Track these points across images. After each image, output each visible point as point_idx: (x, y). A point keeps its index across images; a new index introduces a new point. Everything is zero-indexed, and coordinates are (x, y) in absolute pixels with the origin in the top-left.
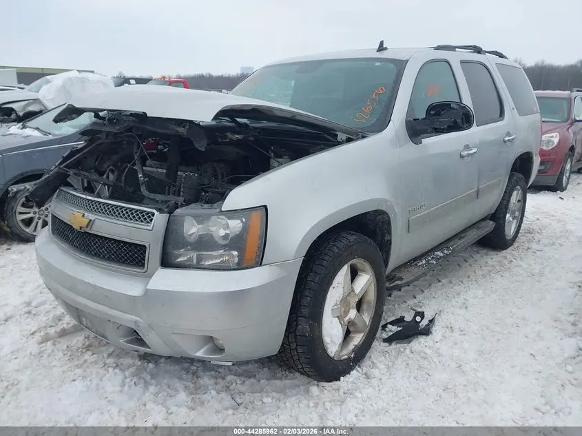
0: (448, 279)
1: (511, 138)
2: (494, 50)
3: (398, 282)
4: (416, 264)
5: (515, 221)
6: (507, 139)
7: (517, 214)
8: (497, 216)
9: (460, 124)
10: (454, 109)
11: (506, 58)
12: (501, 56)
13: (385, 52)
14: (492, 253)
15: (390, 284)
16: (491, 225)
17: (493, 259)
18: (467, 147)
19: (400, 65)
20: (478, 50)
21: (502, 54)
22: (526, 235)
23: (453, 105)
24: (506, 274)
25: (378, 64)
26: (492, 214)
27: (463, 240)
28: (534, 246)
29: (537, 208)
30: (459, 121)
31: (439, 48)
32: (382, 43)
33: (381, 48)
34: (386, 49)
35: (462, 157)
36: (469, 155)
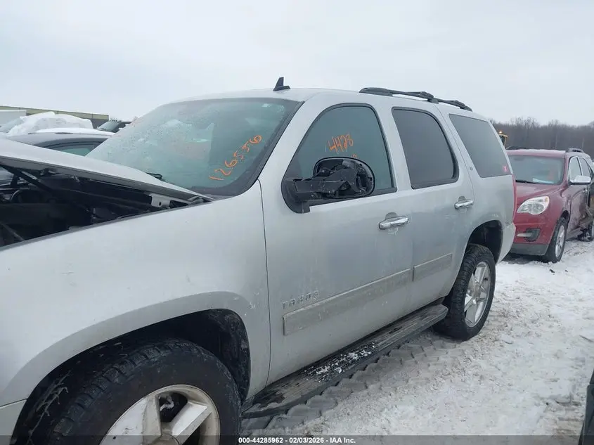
0: (379, 384)
1: (466, 204)
2: (454, 100)
3: (273, 405)
4: (315, 373)
5: (481, 304)
6: (458, 205)
7: (483, 295)
8: (453, 299)
9: (354, 188)
10: (346, 168)
11: (470, 109)
12: (463, 107)
13: (286, 91)
14: (449, 344)
15: (260, 407)
16: (442, 310)
17: (449, 353)
18: (391, 216)
19: (292, 108)
20: (430, 98)
21: (463, 105)
22: (500, 319)
23: (345, 162)
24: (457, 379)
25: (266, 105)
26: (446, 297)
27: (395, 334)
28: (504, 336)
29: (520, 283)
30: (353, 184)
31: (366, 91)
32: (281, 80)
33: (280, 86)
34: (288, 88)
35: (382, 229)
36: (393, 226)
